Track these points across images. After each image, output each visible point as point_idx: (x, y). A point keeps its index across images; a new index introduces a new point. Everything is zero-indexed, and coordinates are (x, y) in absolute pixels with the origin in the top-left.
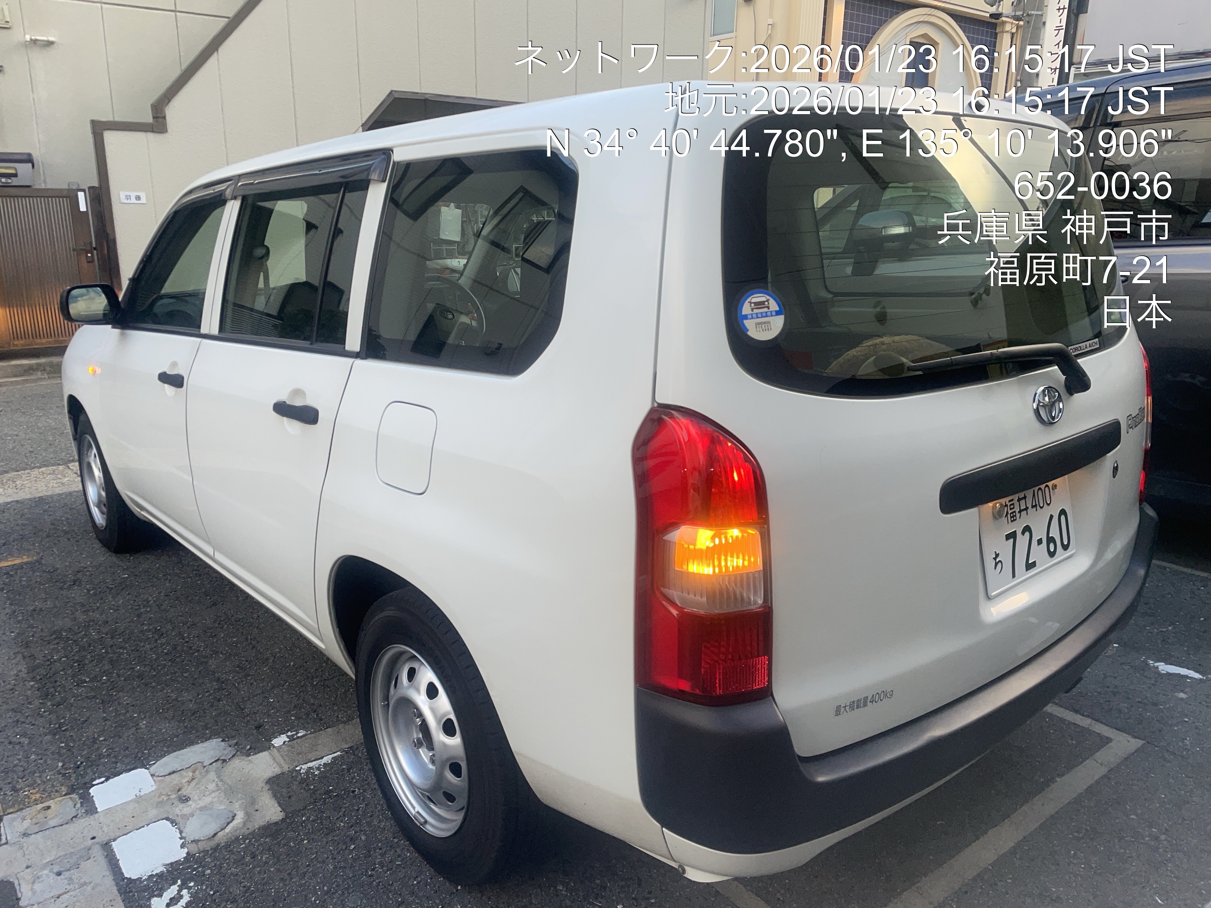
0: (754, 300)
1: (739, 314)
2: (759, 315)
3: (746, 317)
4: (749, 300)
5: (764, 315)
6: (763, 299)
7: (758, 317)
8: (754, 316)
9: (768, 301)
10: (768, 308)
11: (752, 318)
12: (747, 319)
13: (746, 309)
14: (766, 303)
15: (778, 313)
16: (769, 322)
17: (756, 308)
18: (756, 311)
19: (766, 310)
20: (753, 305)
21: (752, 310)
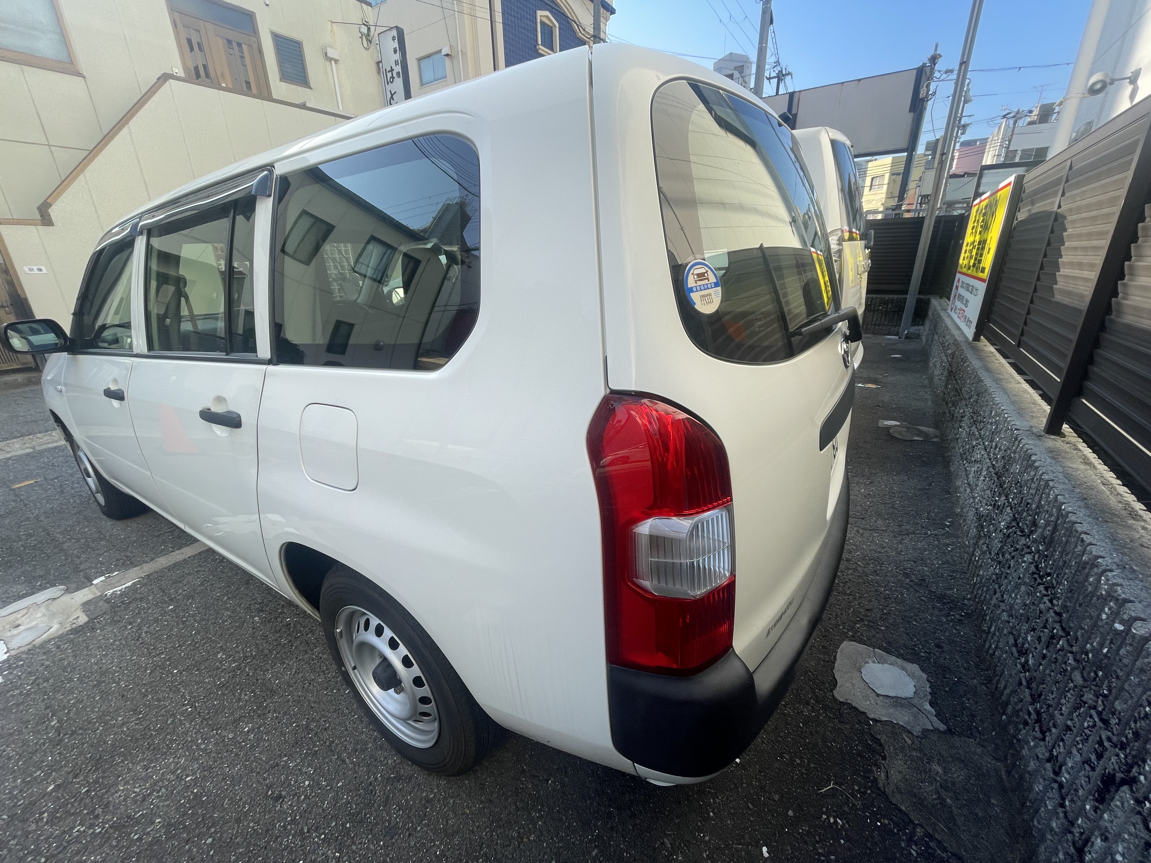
0: (696, 272)
1: (686, 287)
2: (702, 288)
3: (691, 290)
4: (692, 271)
5: (706, 286)
6: (702, 271)
7: (701, 290)
8: (698, 288)
9: (707, 272)
10: (708, 279)
11: (697, 291)
12: (692, 291)
13: (691, 282)
14: (706, 275)
15: (716, 285)
16: (710, 295)
17: (699, 280)
18: (699, 283)
19: (706, 282)
20: (696, 277)
21: (696, 282)
